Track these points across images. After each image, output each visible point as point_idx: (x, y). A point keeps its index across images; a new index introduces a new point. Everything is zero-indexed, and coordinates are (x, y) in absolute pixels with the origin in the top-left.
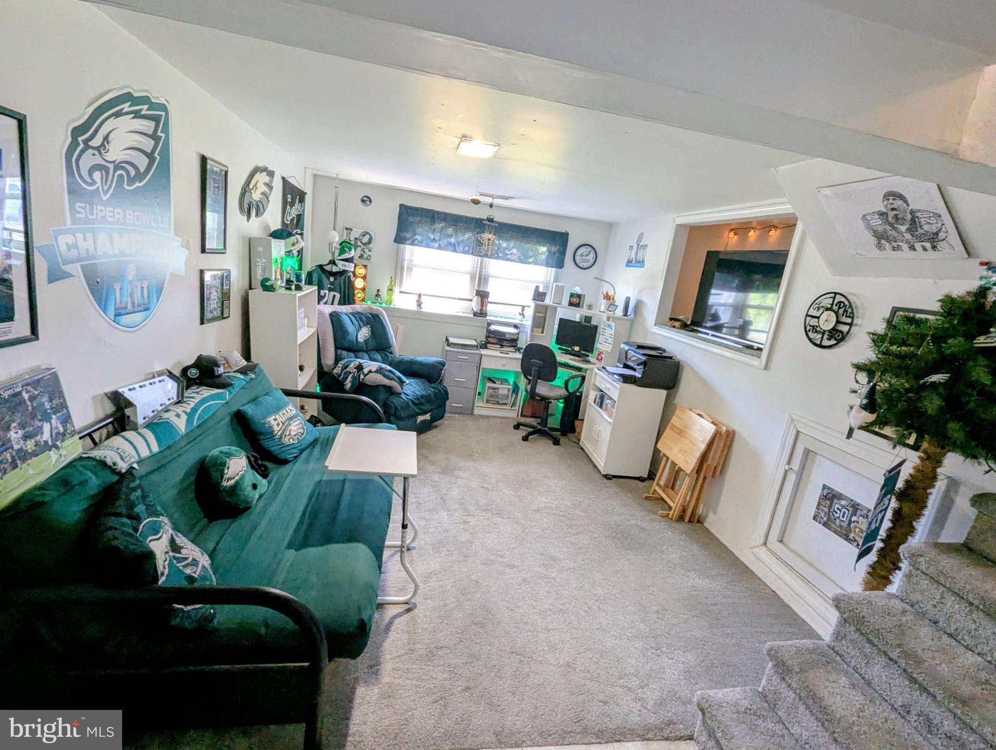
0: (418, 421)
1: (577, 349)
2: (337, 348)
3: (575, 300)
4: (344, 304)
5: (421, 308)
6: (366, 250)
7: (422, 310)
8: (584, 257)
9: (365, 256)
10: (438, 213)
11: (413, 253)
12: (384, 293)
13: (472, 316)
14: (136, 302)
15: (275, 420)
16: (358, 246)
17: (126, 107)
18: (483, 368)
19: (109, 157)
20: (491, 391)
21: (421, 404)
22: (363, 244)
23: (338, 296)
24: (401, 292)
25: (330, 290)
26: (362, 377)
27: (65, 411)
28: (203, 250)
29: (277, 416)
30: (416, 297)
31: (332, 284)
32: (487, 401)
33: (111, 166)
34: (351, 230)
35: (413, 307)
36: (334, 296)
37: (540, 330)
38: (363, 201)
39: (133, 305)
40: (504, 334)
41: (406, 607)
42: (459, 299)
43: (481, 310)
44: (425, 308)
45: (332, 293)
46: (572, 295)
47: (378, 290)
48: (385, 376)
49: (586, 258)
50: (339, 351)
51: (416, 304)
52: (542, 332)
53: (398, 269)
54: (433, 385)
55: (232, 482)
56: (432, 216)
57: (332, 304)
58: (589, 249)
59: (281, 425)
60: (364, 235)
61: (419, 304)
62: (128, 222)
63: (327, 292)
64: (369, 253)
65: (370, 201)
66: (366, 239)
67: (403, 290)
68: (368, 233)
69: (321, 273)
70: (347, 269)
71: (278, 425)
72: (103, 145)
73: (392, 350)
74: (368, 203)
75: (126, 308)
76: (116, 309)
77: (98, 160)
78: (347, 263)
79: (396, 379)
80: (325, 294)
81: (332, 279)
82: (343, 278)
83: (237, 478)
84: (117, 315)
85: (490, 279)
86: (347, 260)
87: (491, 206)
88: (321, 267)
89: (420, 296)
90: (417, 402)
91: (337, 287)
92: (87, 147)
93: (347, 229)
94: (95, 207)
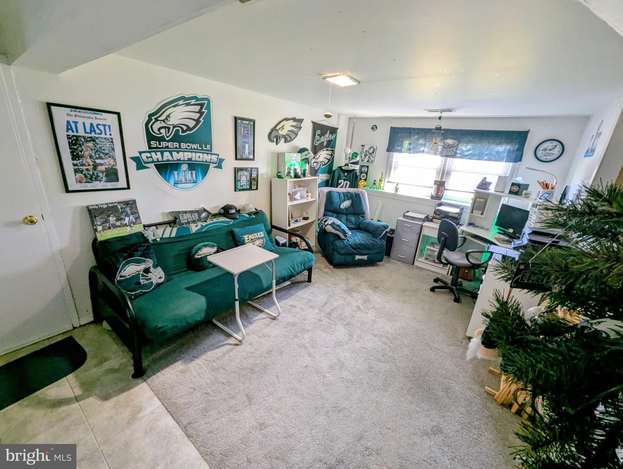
0: (356, 259)
1: (511, 231)
2: (325, 210)
3: (515, 189)
4: (352, 187)
5: (397, 192)
6: (371, 157)
7: (398, 193)
8: (547, 151)
9: (370, 160)
10: (414, 129)
11: (398, 157)
12: (377, 182)
13: (430, 198)
14: (188, 179)
15: (248, 237)
16: (367, 155)
17: (181, 102)
18: (423, 235)
19: (169, 123)
20: (429, 252)
21: (359, 248)
22: (370, 154)
23: (349, 183)
24: (388, 182)
25: (345, 180)
26: (324, 226)
27: (137, 215)
28: (236, 159)
29: (250, 236)
30: (395, 185)
31: (346, 176)
32: (426, 259)
33: (171, 127)
34: (364, 146)
35: (393, 191)
36: (347, 183)
37: (480, 212)
38: (373, 128)
39: (186, 180)
40: (448, 213)
41: (238, 343)
42: (424, 187)
43: (437, 194)
44: (400, 192)
45: (346, 182)
46: (513, 184)
47: (375, 181)
48: (333, 228)
49: (550, 152)
50: (326, 212)
51: (394, 190)
52: (482, 214)
53: (388, 167)
54: (374, 239)
55: (200, 257)
56: (409, 132)
57: (345, 187)
58: (555, 143)
59: (250, 240)
60: (370, 149)
61: (397, 190)
62: (182, 147)
63: (343, 181)
64: (373, 159)
65: (377, 128)
66: (371, 151)
67: (390, 181)
68: (373, 147)
69: (340, 171)
70: (356, 169)
71: (248, 240)
72: (166, 119)
73: (366, 215)
74: (375, 129)
75: (182, 181)
76: (175, 181)
77: (163, 124)
78: (353, 165)
79: (341, 231)
80: (341, 182)
81: (346, 174)
82: (352, 173)
83: (203, 256)
84: (175, 184)
85: (452, 173)
86: (353, 163)
87: (440, 118)
88: (340, 167)
89: (398, 184)
90: (355, 247)
91: (349, 179)
92: (157, 120)
93: (362, 146)
94: (161, 142)
